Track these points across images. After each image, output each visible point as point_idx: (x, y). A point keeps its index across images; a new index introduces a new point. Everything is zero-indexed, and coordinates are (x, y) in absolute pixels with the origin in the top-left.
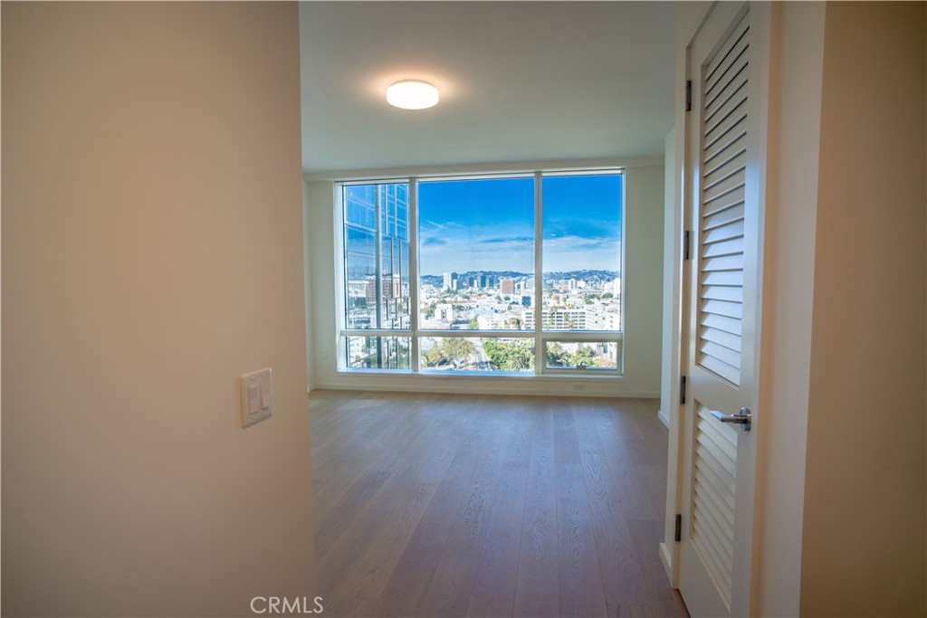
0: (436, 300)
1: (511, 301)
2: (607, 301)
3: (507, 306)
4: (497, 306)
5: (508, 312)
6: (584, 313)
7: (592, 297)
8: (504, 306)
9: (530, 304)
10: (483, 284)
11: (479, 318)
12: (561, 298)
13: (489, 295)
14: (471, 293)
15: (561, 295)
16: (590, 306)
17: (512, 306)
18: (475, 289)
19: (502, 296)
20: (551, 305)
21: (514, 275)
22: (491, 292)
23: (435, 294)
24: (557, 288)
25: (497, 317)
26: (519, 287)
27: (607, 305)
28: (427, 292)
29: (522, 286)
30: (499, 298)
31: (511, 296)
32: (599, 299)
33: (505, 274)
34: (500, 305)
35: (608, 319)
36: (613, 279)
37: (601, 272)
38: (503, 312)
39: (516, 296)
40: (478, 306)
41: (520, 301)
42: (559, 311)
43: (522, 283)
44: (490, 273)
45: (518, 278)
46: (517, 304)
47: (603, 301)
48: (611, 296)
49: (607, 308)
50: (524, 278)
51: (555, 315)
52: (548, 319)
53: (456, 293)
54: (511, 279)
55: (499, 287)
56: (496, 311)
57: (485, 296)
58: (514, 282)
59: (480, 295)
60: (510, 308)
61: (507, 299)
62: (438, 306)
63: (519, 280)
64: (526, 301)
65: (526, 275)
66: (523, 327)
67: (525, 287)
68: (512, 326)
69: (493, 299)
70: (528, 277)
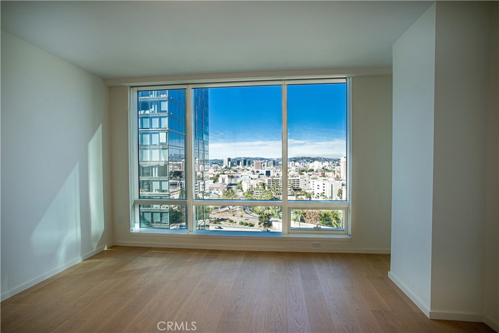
0: (219, 172)
1: (260, 173)
2: (311, 173)
3: (257, 176)
4: (252, 176)
5: (258, 179)
6: (299, 180)
7: (303, 171)
9: (270, 175)
10: (245, 164)
11: (243, 182)
13: (248, 170)
14: (238, 169)
16: (302, 176)
17: (261, 176)
18: (241, 167)
19: (255, 170)
21: (262, 159)
22: (249, 168)
23: (219, 169)
25: (252, 182)
26: (264, 165)
27: (311, 175)
28: (214, 168)
29: (266, 165)
30: (253, 171)
31: (260, 170)
32: (306, 172)
33: (256, 159)
34: (254, 175)
35: (311, 183)
36: (314, 161)
37: (307, 158)
39: (262, 171)
40: (242, 176)
41: (265, 173)
43: (266, 164)
44: (248, 158)
45: (263, 161)
46: (263, 174)
47: (308, 173)
48: (313, 170)
49: (311, 177)
50: (267, 161)
52: (280, 183)
53: (230, 169)
54: (260, 161)
55: (253, 165)
56: (252, 179)
57: (246, 170)
58: (262, 163)
59: (243, 170)
60: (259, 177)
61: (258, 172)
62: (220, 176)
63: (264, 162)
64: (268, 173)
65: (268, 159)
66: (266, 187)
67: (267, 166)
68: (260, 187)
69: (250, 172)
70: (269, 160)
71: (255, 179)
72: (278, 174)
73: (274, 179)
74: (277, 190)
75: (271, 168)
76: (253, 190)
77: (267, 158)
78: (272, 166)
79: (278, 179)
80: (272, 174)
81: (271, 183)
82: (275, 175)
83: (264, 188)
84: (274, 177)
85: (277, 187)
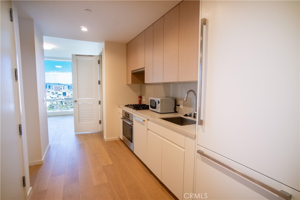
1: (58, 94)
3: (57, 96)
8: (55, 96)
9: (66, 95)
10: (46, 88)
13: (49, 92)
17: (59, 96)
19: (54, 92)
21: (59, 84)
22: (49, 90)
26: (61, 89)
30: (53, 93)
31: (58, 92)
33: (54, 84)
34: (53, 96)
39: (60, 92)
41: (62, 94)
44: (48, 84)
45: (61, 85)
46: (61, 95)
50: (63, 85)
54: (58, 86)
55: (53, 89)
57: (47, 92)
60: (58, 97)
61: (57, 93)
63: (61, 86)
64: (64, 94)
65: (64, 84)
66: (63, 103)
67: (64, 89)
68: (59, 103)
69: (51, 93)
70: (65, 85)
72: (72, 95)
73: (69, 97)
74: (71, 105)
76: (54, 105)
78: (67, 89)
79: (72, 97)
80: (67, 94)
83: (62, 104)
84: (69, 96)
85: (71, 103)
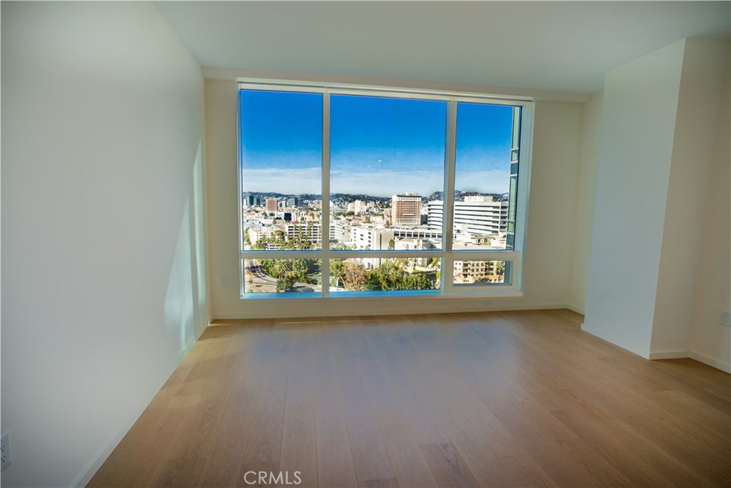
1: (276, 217)
2: (351, 218)
3: (272, 221)
4: (264, 221)
5: (273, 226)
6: (334, 227)
7: (339, 214)
8: (270, 221)
9: (290, 219)
10: (252, 203)
11: (250, 230)
12: (315, 215)
13: (257, 212)
15: (315, 213)
16: (338, 222)
17: (277, 221)
19: (268, 212)
20: (308, 220)
21: (277, 195)
22: (258, 209)
24: (312, 207)
25: (264, 230)
26: (281, 205)
27: (350, 220)
29: (284, 205)
30: (265, 214)
31: (276, 212)
32: (344, 216)
33: (269, 195)
34: (266, 220)
35: (352, 231)
36: (354, 200)
37: (345, 195)
38: (270, 225)
39: (279, 213)
40: (248, 221)
41: (283, 217)
42: (315, 225)
43: (284, 202)
44: (256, 194)
45: (280, 198)
46: (280, 219)
47: (347, 218)
48: (353, 213)
49: (351, 223)
50: (285, 198)
51: (312, 228)
52: (306, 231)
54: (275, 199)
55: (264, 205)
56: (263, 225)
57: (254, 212)
58: (278, 201)
59: (249, 211)
60: (275, 223)
61: (272, 215)
63: (281, 200)
64: (288, 217)
65: (286, 196)
66: (286, 238)
67: (286, 206)
68: (277, 237)
69: (261, 215)
70: (288, 197)
71: (269, 225)
72: (302, 219)
73: (297, 225)
74: (303, 242)
75: (293, 210)
76: (266, 242)
77: (285, 194)
78: (293, 207)
79: (304, 225)
80: (294, 218)
81: (294, 231)
82: (299, 219)
83: (284, 238)
84: (297, 222)
85: (302, 238)
